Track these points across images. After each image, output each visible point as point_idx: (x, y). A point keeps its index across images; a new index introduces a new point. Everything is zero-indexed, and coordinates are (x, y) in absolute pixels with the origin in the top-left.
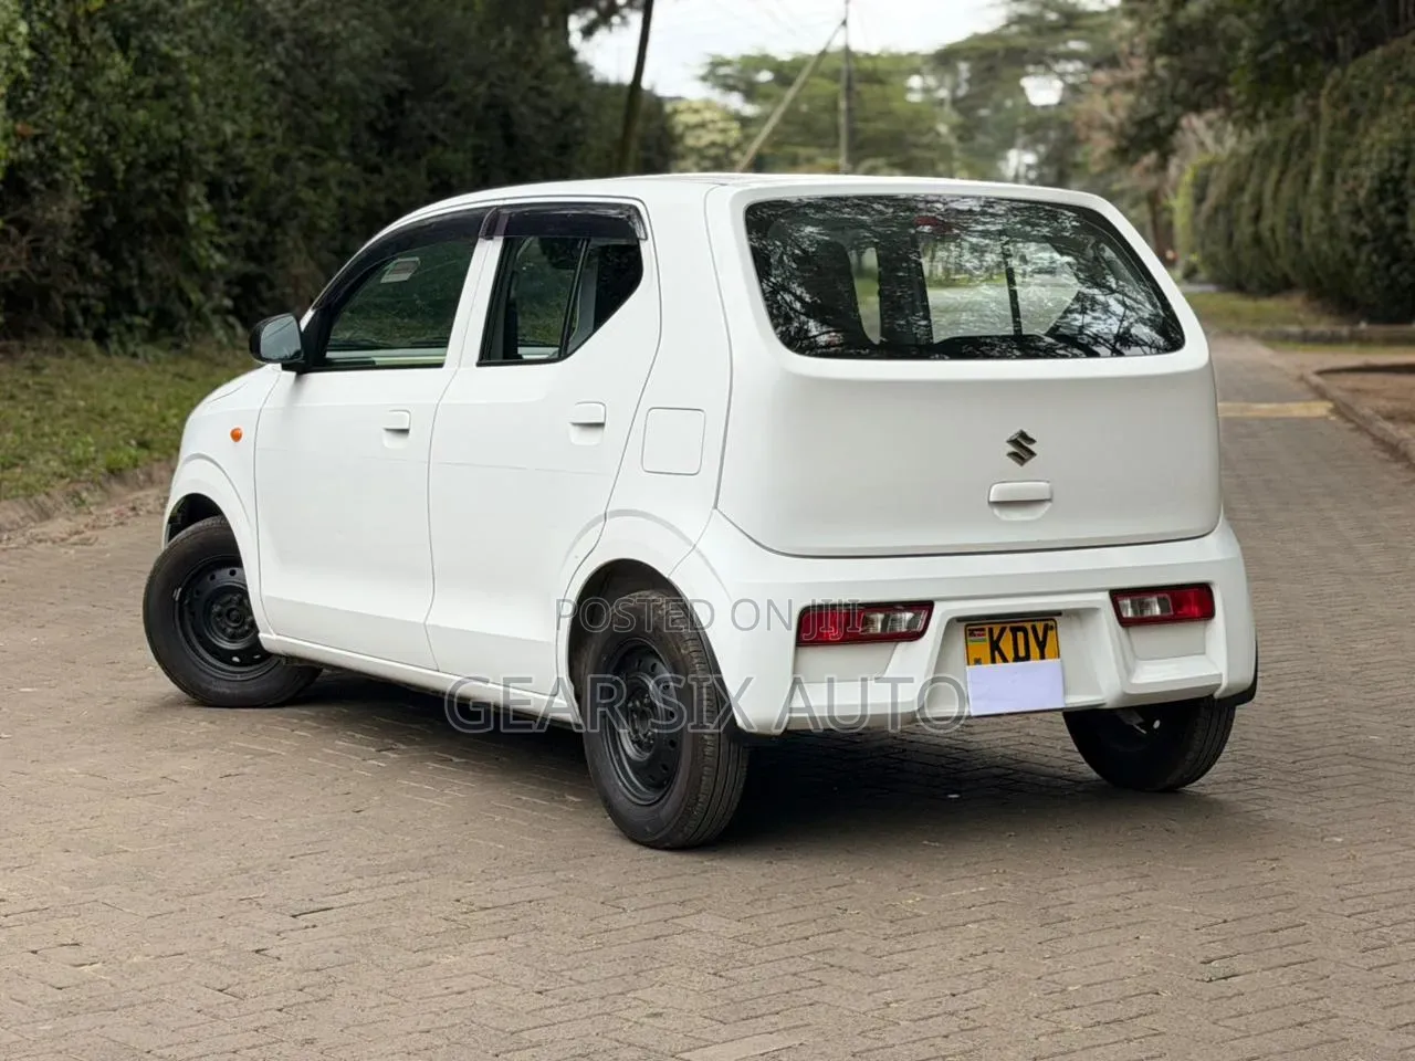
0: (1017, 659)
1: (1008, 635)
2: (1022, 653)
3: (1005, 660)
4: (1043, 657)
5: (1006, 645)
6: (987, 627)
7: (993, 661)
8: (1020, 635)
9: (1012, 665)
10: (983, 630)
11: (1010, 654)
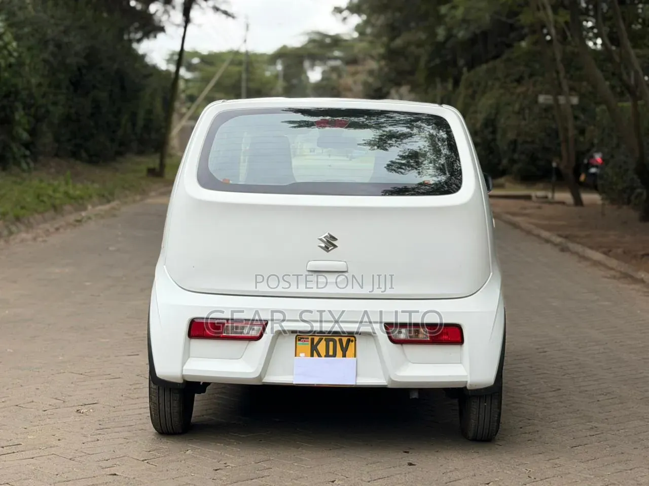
0: (327, 355)
1: (323, 343)
2: (331, 353)
3: (319, 355)
4: (344, 356)
5: (322, 347)
6: (310, 337)
7: (312, 355)
8: (331, 344)
9: (323, 358)
10: (308, 338)
11: (323, 352)
